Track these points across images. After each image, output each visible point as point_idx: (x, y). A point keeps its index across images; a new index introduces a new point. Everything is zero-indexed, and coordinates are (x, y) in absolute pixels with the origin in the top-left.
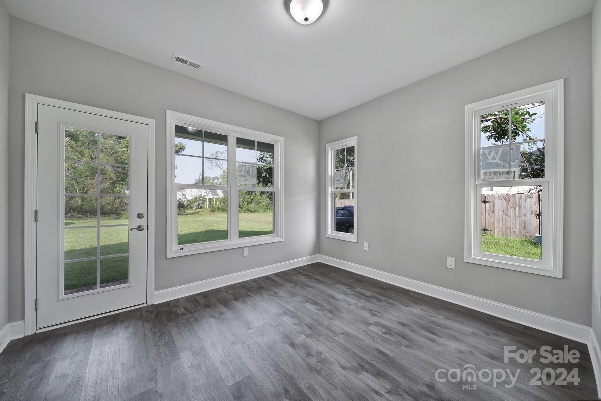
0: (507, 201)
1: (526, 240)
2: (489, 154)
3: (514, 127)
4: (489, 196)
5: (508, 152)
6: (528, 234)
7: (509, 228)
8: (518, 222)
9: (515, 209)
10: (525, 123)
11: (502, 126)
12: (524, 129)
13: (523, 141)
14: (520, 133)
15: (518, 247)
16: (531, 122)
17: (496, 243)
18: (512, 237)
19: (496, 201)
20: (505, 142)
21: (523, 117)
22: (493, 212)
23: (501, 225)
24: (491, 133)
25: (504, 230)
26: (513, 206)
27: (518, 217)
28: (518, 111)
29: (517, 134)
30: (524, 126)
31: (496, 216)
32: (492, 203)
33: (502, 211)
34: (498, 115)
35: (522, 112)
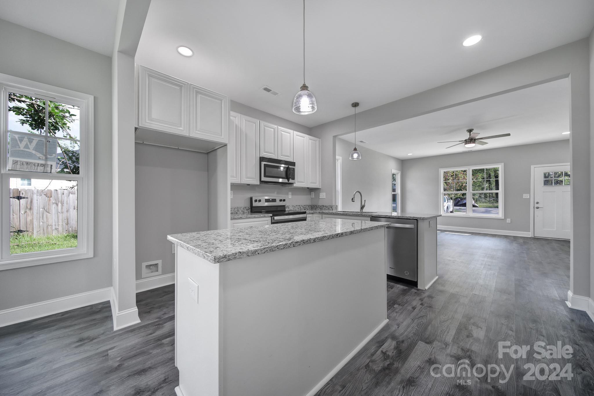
0: (48, 197)
1: (69, 235)
2: (21, 141)
3: (54, 121)
4: (26, 191)
5: (45, 144)
6: (71, 229)
7: (51, 225)
8: (60, 218)
9: (57, 205)
10: (65, 120)
11: (40, 114)
12: (64, 126)
13: (64, 137)
14: (60, 128)
15: (61, 243)
16: (71, 121)
17: (34, 244)
18: (54, 234)
19: (35, 197)
20: (43, 133)
21: (63, 114)
22: (30, 209)
23: (41, 223)
24: (25, 117)
25: (45, 229)
26: (55, 202)
27: (61, 213)
28: (58, 106)
29: (57, 128)
30: (64, 123)
31: (35, 213)
32: (29, 198)
33: (42, 208)
34: (35, 101)
35: (62, 109)
